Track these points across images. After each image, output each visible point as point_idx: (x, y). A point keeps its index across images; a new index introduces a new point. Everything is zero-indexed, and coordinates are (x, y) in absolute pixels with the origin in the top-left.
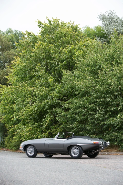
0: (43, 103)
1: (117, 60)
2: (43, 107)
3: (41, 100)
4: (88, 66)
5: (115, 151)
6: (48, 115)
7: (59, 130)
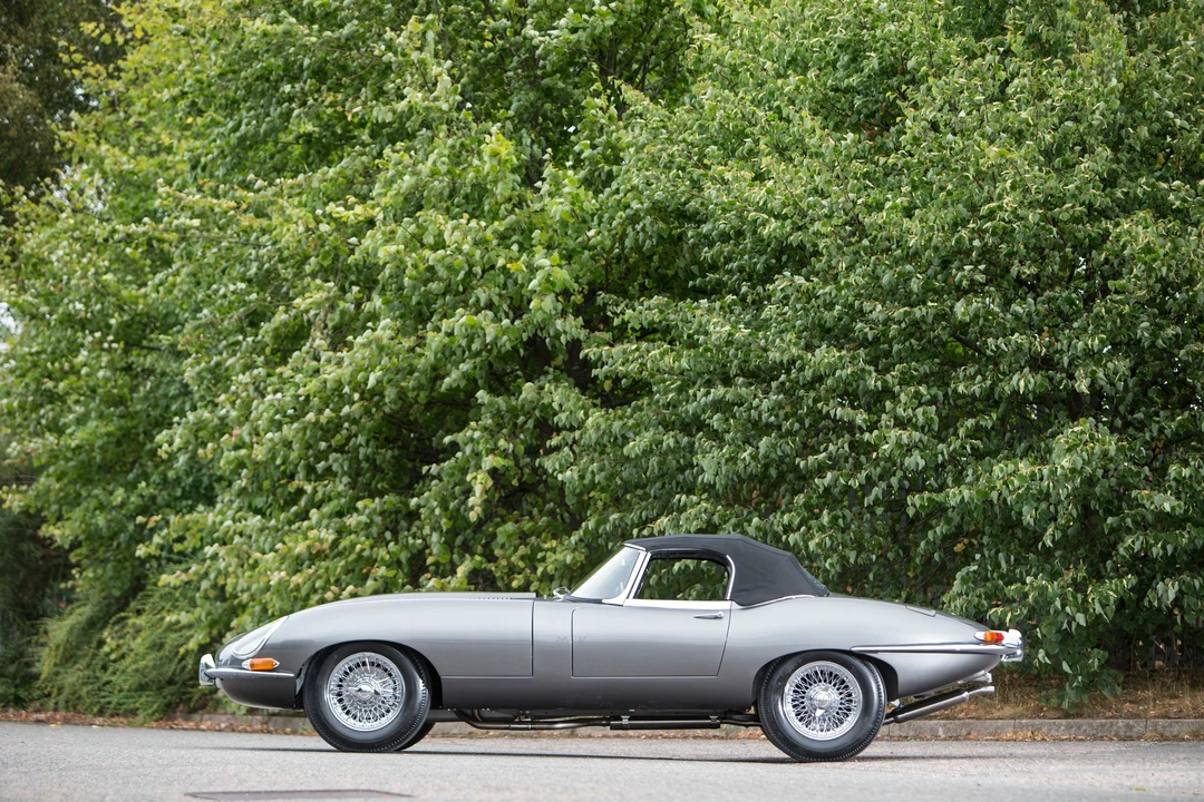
0: (434, 340)
1: (1028, 19)
2: (434, 368)
3: (418, 316)
4: (797, 63)
5: (1008, 710)
6: (473, 432)
7: (559, 556)
